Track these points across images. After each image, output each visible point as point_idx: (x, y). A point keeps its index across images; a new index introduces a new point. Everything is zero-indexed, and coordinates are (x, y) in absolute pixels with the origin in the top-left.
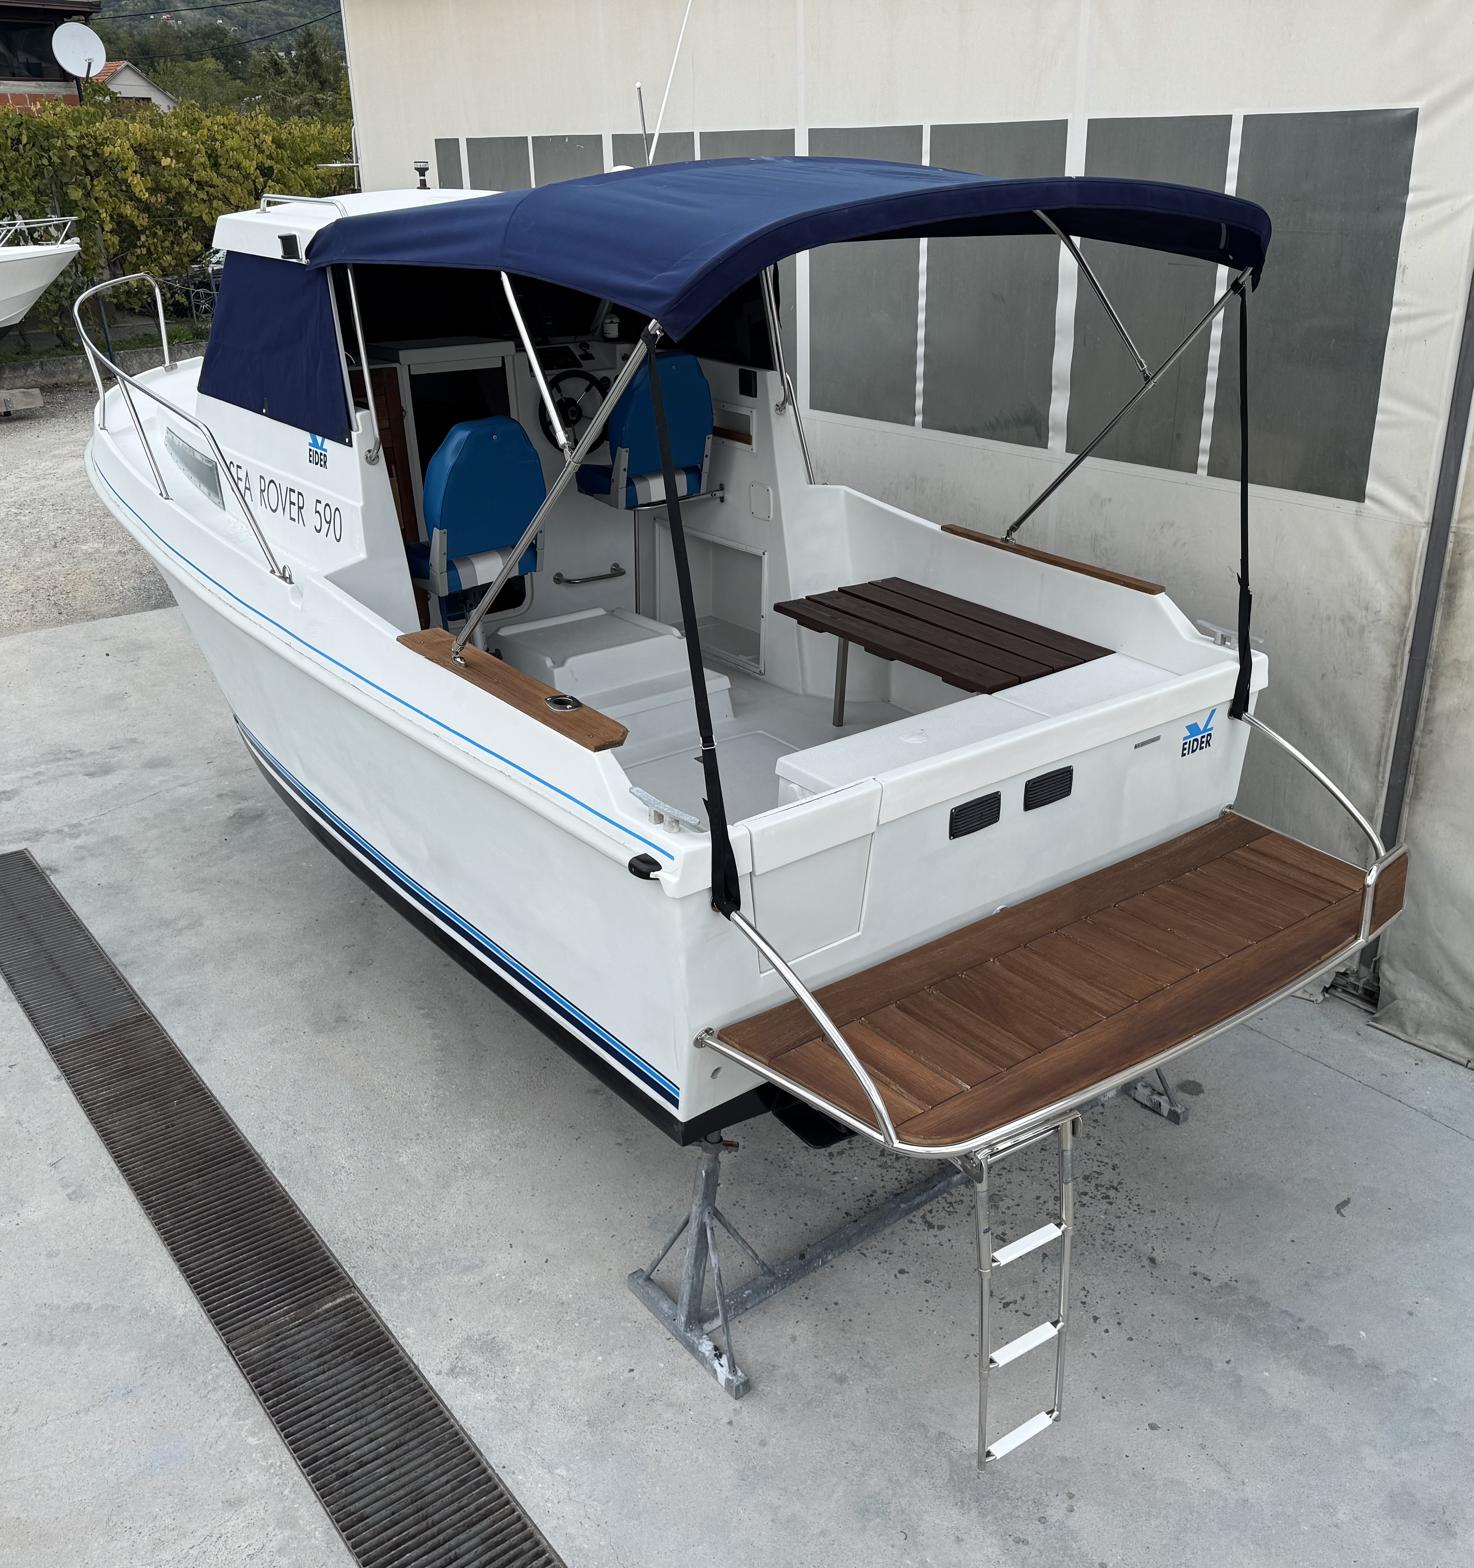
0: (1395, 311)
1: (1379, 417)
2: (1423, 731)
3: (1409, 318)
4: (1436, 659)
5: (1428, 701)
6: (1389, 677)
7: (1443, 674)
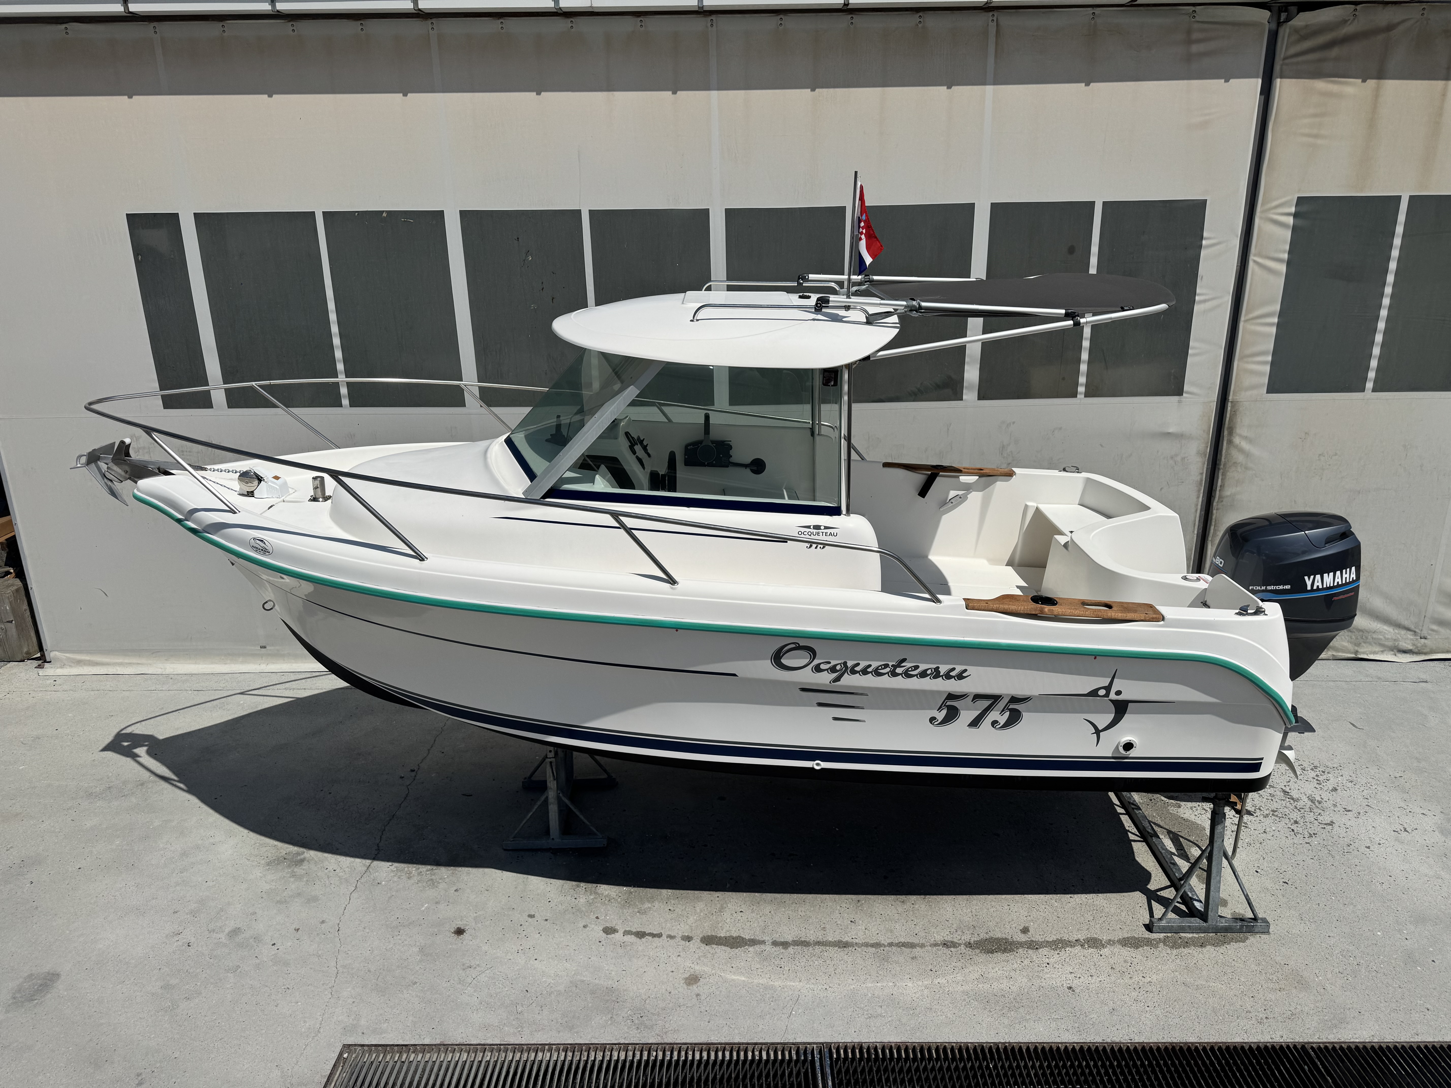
0: (1197, 298)
1: (1190, 351)
2: (1218, 502)
3: (1205, 301)
4: (1225, 465)
5: (1221, 486)
6: (1199, 480)
7: (1228, 471)
